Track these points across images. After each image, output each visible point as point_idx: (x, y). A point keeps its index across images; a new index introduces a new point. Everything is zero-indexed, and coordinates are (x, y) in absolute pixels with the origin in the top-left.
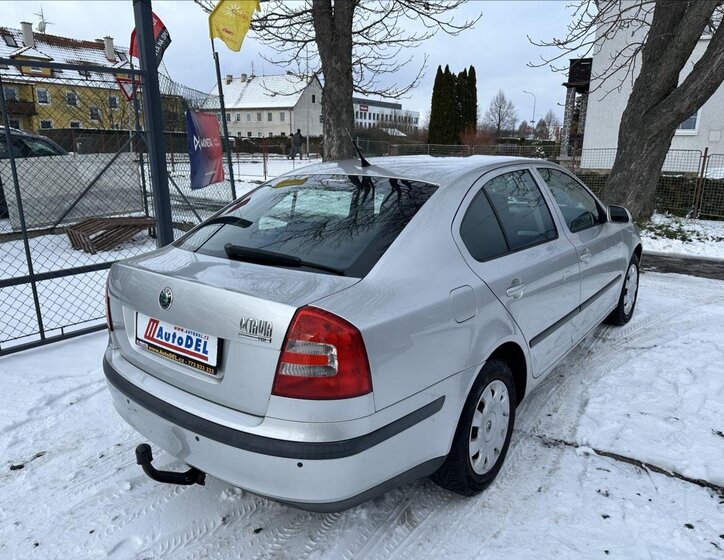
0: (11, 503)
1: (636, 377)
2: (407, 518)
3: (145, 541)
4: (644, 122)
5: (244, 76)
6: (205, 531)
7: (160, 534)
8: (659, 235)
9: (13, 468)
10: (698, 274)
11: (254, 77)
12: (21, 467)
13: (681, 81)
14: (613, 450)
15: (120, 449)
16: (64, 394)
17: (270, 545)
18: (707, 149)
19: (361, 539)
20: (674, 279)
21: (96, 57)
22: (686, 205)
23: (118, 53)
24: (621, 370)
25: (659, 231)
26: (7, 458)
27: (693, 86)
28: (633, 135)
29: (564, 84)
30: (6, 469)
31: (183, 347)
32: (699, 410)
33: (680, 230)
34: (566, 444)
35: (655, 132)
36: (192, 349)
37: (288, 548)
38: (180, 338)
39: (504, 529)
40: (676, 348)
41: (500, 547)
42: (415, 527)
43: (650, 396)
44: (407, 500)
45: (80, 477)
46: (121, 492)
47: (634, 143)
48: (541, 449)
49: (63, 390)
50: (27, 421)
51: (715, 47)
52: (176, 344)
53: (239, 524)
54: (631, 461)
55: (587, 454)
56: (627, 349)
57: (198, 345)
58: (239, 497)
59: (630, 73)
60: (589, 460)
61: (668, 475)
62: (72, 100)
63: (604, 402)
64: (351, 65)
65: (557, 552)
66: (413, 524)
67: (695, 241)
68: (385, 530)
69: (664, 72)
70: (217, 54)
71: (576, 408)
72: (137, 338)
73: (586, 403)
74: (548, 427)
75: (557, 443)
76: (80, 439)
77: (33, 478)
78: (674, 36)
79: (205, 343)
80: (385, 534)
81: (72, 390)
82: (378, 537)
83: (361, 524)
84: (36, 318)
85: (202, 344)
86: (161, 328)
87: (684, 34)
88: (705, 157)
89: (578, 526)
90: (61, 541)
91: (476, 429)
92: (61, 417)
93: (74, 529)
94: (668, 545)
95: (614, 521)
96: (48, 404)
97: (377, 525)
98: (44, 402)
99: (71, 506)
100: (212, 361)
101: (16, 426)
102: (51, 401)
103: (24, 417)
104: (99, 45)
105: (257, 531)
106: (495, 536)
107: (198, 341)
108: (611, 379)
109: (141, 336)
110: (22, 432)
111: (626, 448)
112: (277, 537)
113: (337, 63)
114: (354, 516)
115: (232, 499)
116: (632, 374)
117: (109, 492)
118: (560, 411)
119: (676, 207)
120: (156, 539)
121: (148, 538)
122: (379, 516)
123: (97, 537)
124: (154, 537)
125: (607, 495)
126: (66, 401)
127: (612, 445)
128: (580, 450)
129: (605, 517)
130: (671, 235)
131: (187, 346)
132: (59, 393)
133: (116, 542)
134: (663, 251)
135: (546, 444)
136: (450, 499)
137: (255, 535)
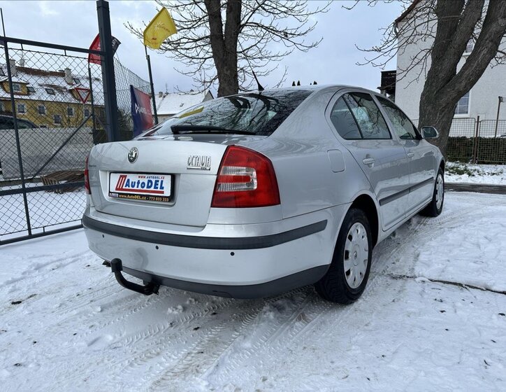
0: (14, 322)
1: (450, 242)
2: (302, 317)
3: (115, 337)
4: (436, 98)
5: (161, 93)
6: (158, 331)
7: (125, 333)
8: (452, 173)
9: (13, 303)
10: (482, 191)
11: (167, 94)
12: (19, 302)
13: (458, 70)
14: (441, 278)
15: (91, 291)
16: (48, 264)
17: (206, 336)
18: (478, 117)
19: (272, 330)
20: (466, 195)
21: (59, 82)
22: (468, 155)
23: (74, 79)
24: (439, 239)
25: (451, 171)
26: (9, 298)
27: (467, 72)
28: (429, 108)
29: (378, 88)
30: (9, 304)
31: (145, 188)
32: (497, 256)
33: (465, 170)
34: (408, 277)
35: (444, 105)
36: (152, 189)
37: (220, 337)
38: (143, 183)
39: (372, 321)
40: (474, 226)
41: (372, 331)
42: (308, 323)
43: (461, 250)
44: (301, 309)
45: (64, 306)
46: (94, 313)
47: (430, 113)
48: (390, 281)
49: (46, 261)
50: (22, 279)
51: (479, 46)
52: (140, 188)
53: (182, 326)
54: (455, 284)
55: (424, 281)
56: (441, 228)
57: (156, 184)
58: (181, 311)
59: (424, 70)
60: (426, 284)
61: (482, 290)
62: (41, 111)
63: (430, 254)
64: (237, 72)
65: (412, 331)
66: (307, 321)
67: (476, 176)
68: (288, 324)
69: (446, 64)
70: (149, 56)
71: (412, 259)
72: (110, 192)
73: (418, 256)
74: (393, 269)
75: (401, 277)
76: (61, 287)
77: (29, 308)
78: (451, 41)
79: (162, 181)
80: (288, 327)
81: (53, 262)
82: (283, 329)
83: (270, 321)
84: (25, 219)
85: (159, 183)
86: (128, 180)
87: (458, 38)
88: (478, 122)
89: (424, 317)
90: (52, 340)
91: (347, 252)
92: (47, 276)
93: (61, 333)
94: (489, 324)
95: (449, 313)
96: (36, 269)
97: (281, 323)
98: (33, 268)
99: (58, 321)
100: (167, 193)
101: (14, 281)
102: (38, 267)
103: (19, 276)
104: (61, 74)
105: (196, 329)
106: (367, 325)
107: (157, 181)
108: (433, 243)
109: (113, 190)
110: (18, 285)
111: (450, 277)
112: (210, 331)
113: (227, 70)
114: (265, 316)
115: (176, 312)
116: (447, 240)
117: (86, 313)
118: (400, 261)
119: (461, 156)
120: (123, 336)
121: (116, 335)
122: (282, 318)
123: (79, 337)
124: (121, 335)
125: (442, 301)
126: (49, 267)
127: (440, 276)
128: (417, 280)
129: (442, 312)
130: (460, 173)
131: (148, 187)
132: (44, 263)
133: (93, 338)
134: (456, 182)
135: (394, 278)
136: (331, 308)
137: (195, 331)
